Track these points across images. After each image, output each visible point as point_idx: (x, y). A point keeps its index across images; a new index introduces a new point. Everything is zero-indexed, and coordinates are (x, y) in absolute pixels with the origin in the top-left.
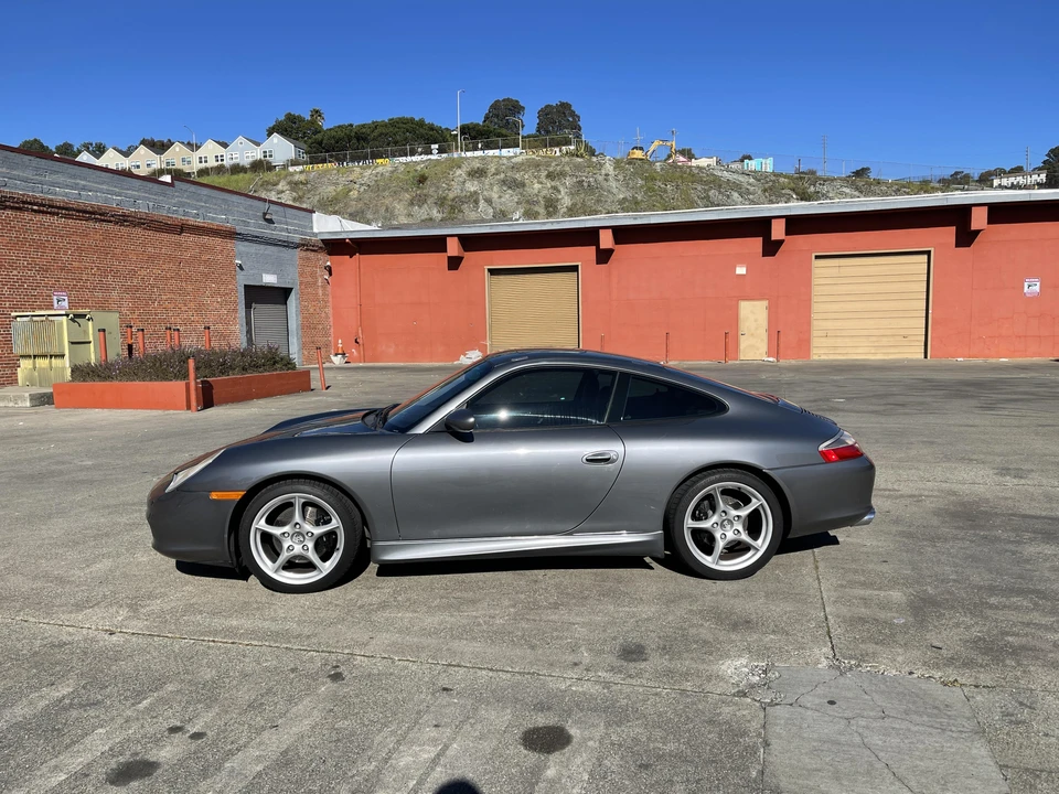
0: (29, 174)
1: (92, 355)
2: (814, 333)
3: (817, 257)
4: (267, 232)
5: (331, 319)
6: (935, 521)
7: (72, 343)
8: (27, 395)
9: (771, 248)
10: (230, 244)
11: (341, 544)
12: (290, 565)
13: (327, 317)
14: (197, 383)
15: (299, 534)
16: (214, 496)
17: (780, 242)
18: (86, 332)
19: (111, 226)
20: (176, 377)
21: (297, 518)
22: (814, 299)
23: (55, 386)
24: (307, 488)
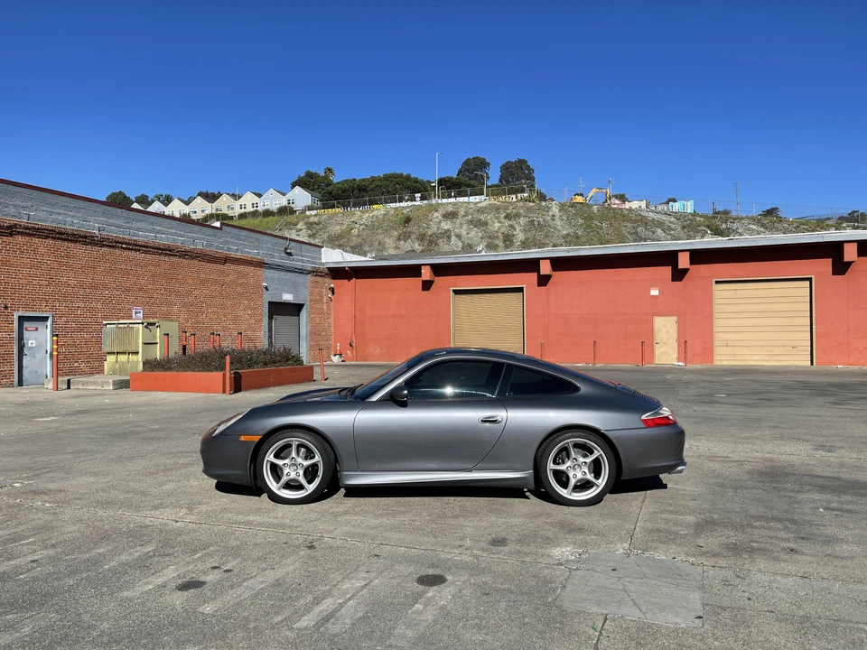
0: (121, 222)
1: (158, 353)
2: (716, 343)
3: (717, 282)
4: (287, 262)
5: (332, 328)
6: (745, 477)
7: (145, 344)
8: (111, 381)
9: (679, 275)
10: (260, 271)
11: (320, 473)
12: (288, 486)
13: (330, 326)
14: (231, 374)
15: (294, 465)
16: (242, 438)
17: (686, 271)
18: (155, 336)
19: (176, 259)
20: (217, 369)
21: (294, 454)
22: (716, 316)
23: (131, 374)
24: (300, 435)
